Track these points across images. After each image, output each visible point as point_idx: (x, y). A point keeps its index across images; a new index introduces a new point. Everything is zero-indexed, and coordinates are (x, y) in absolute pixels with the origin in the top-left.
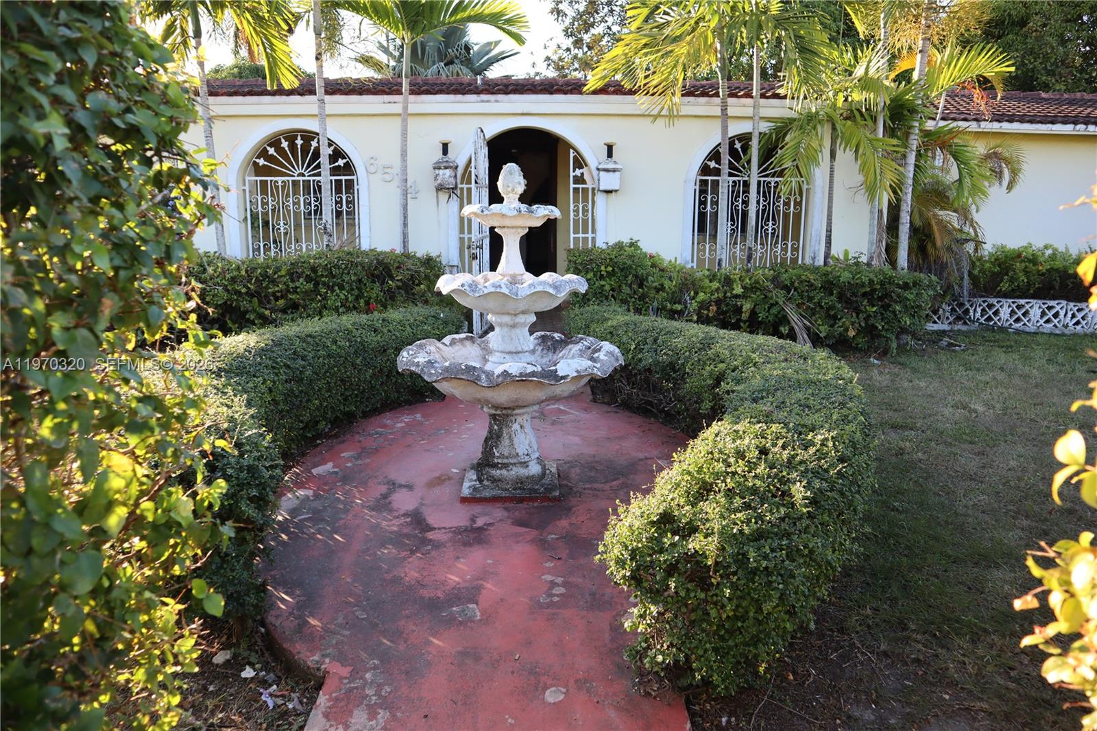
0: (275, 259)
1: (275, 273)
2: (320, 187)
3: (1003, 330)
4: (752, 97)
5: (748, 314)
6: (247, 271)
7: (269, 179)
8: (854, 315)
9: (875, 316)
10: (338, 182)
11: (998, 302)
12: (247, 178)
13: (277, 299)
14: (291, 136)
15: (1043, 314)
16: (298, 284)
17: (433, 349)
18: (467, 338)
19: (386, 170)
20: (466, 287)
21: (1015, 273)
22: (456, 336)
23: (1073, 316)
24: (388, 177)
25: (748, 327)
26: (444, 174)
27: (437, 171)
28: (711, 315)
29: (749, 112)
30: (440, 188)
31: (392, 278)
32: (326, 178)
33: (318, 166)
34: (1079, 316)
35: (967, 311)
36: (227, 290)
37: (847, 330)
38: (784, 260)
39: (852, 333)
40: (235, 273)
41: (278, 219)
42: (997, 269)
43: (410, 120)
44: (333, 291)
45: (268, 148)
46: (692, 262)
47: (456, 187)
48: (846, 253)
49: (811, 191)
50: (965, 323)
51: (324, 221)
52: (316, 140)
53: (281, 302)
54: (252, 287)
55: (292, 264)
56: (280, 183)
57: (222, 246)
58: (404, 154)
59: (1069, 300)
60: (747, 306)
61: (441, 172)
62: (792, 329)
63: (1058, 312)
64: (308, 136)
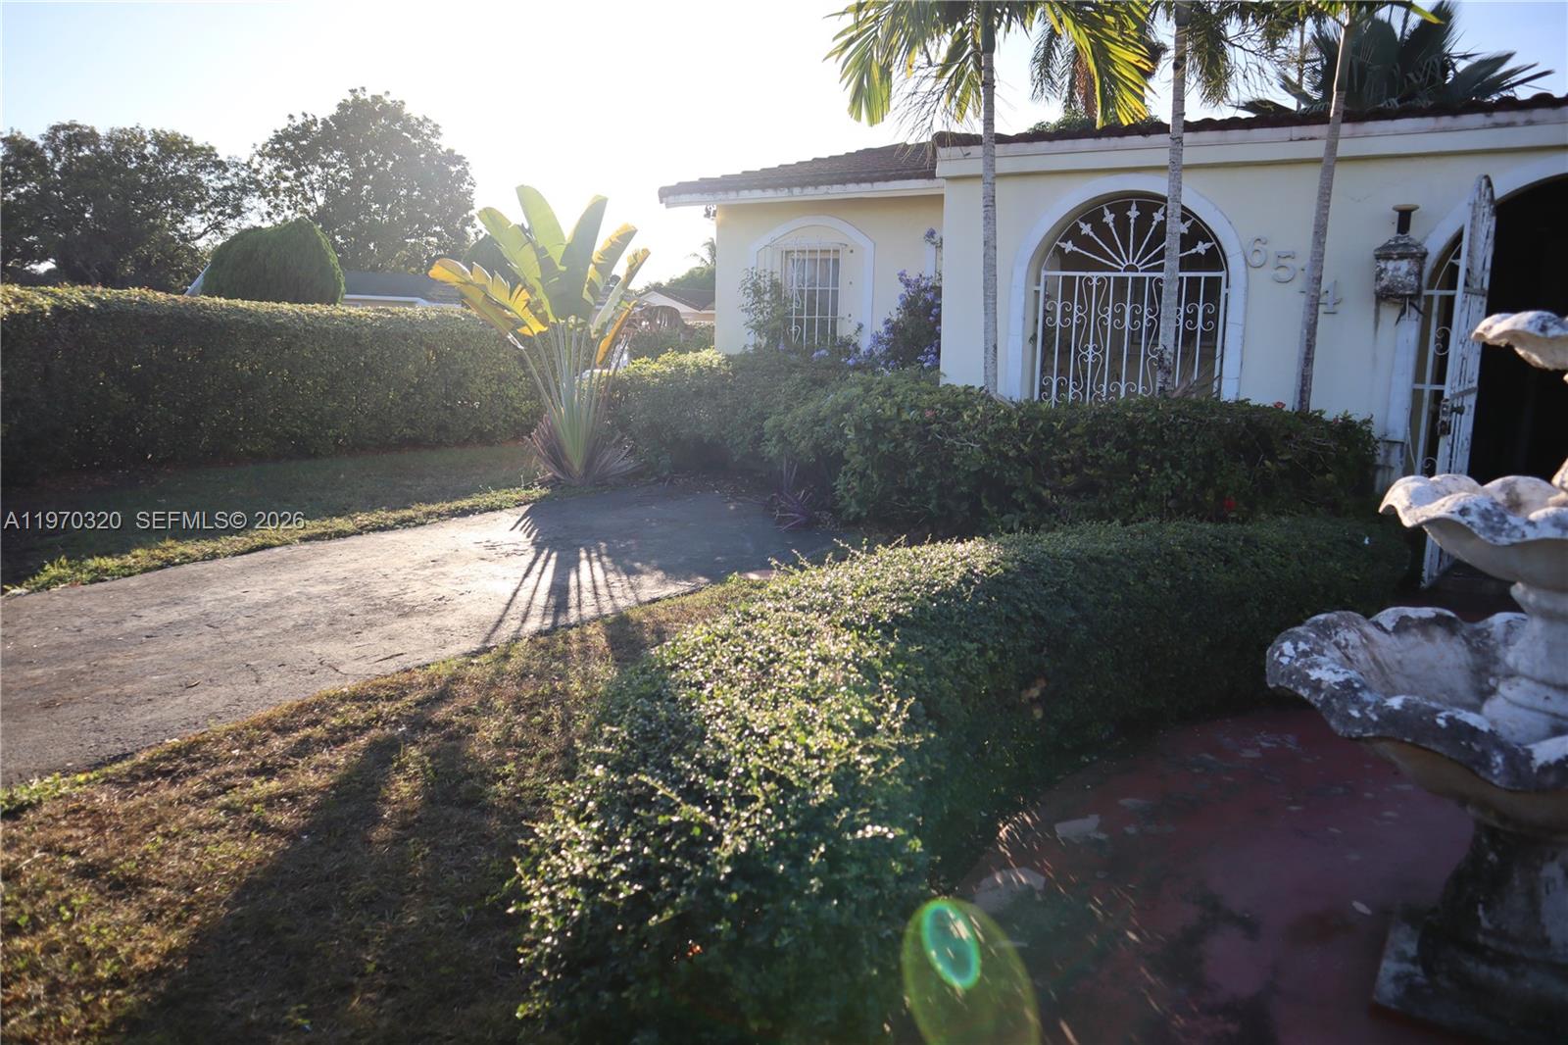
0: (1073, 406)
1: (1066, 429)
2: (1159, 291)
6: (1021, 423)
7: (1078, 274)
10: (1193, 283)
12: (1044, 273)
13: (1064, 473)
14: (1119, 202)
16: (1101, 451)
17: (1353, 637)
18: (1439, 620)
19: (1282, 262)
20: (1474, 518)
22: (1412, 612)
24: (1283, 274)
26: (1397, 269)
27: (1382, 265)
30: (1385, 296)
31: (1272, 457)
32: (1171, 274)
33: (1161, 255)
36: (987, 451)
40: (1002, 424)
41: (1086, 340)
43: (1340, 171)
44: (1161, 469)
45: (1082, 225)
47: (1418, 295)
51: (1160, 347)
52: (1162, 210)
53: (1070, 480)
54: (1026, 449)
55: (1095, 416)
56: (1095, 281)
57: (991, 379)
58: (1320, 231)
61: (1391, 265)
64: (1150, 203)
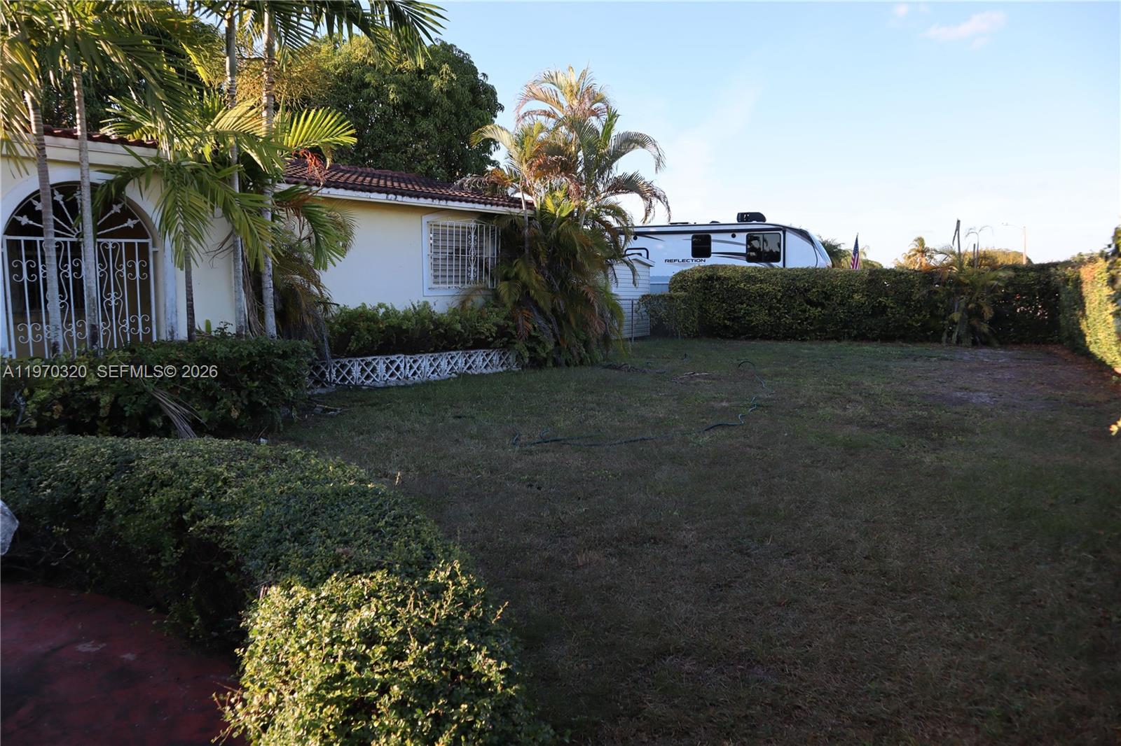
3: (357, 388)
4: (76, 137)
5: (107, 409)
8: (234, 393)
9: (257, 392)
11: (350, 362)
15: (388, 369)
21: (360, 332)
23: (411, 367)
25: (108, 424)
28: (56, 417)
29: (74, 156)
34: (415, 367)
35: (323, 374)
37: (229, 411)
38: (135, 338)
39: (235, 414)
42: (344, 330)
46: (10, 350)
48: (208, 324)
49: (159, 255)
50: (323, 386)
59: (406, 353)
60: (105, 400)
62: (168, 420)
63: (399, 365)
